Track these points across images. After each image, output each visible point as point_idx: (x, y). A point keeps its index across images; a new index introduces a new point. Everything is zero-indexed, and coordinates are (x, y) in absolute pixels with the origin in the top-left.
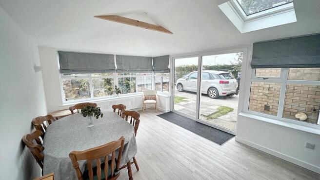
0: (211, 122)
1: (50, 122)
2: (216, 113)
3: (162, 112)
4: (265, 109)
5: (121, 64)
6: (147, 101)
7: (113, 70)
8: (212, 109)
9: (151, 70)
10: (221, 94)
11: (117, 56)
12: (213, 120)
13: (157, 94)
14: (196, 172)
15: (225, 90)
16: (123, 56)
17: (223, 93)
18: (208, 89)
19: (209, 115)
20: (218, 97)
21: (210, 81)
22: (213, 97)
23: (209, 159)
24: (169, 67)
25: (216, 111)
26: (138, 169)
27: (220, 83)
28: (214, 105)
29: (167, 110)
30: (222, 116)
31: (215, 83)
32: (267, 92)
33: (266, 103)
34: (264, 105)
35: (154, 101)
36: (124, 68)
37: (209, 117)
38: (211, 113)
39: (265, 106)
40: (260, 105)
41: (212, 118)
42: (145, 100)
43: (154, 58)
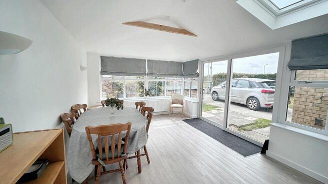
0: (243, 134)
1: (85, 110)
2: (251, 124)
3: (188, 117)
4: (315, 124)
5: (152, 68)
6: (174, 105)
7: (144, 74)
8: (247, 120)
9: (181, 75)
10: (262, 105)
11: (148, 61)
12: (246, 132)
13: (185, 99)
14: (206, 176)
15: (269, 101)
16: (154, 61)
17: (266, 105)
18: (248, 99)
19: (242, 126)
20: (259, 109)
21: (249, 89)
22: (252, 108)
23: (225, 168)
24: (198, 71)
25: (251, 122)
26: (149, 162)
27: (262, 93)
28: (252, 116)
29: (194, 116)
30: (259, 129)
31: (256, 92)
32: (319, 101)
33: (317, 116)
34: (314, 119)
35: (180, 106)
36: (155, 72)
37: (241, 128)
38: (244, 124)
39: (316, 119)
40: (309, 118)
41: (244, 130)
42: (173, 103)
43: (184, 63)
